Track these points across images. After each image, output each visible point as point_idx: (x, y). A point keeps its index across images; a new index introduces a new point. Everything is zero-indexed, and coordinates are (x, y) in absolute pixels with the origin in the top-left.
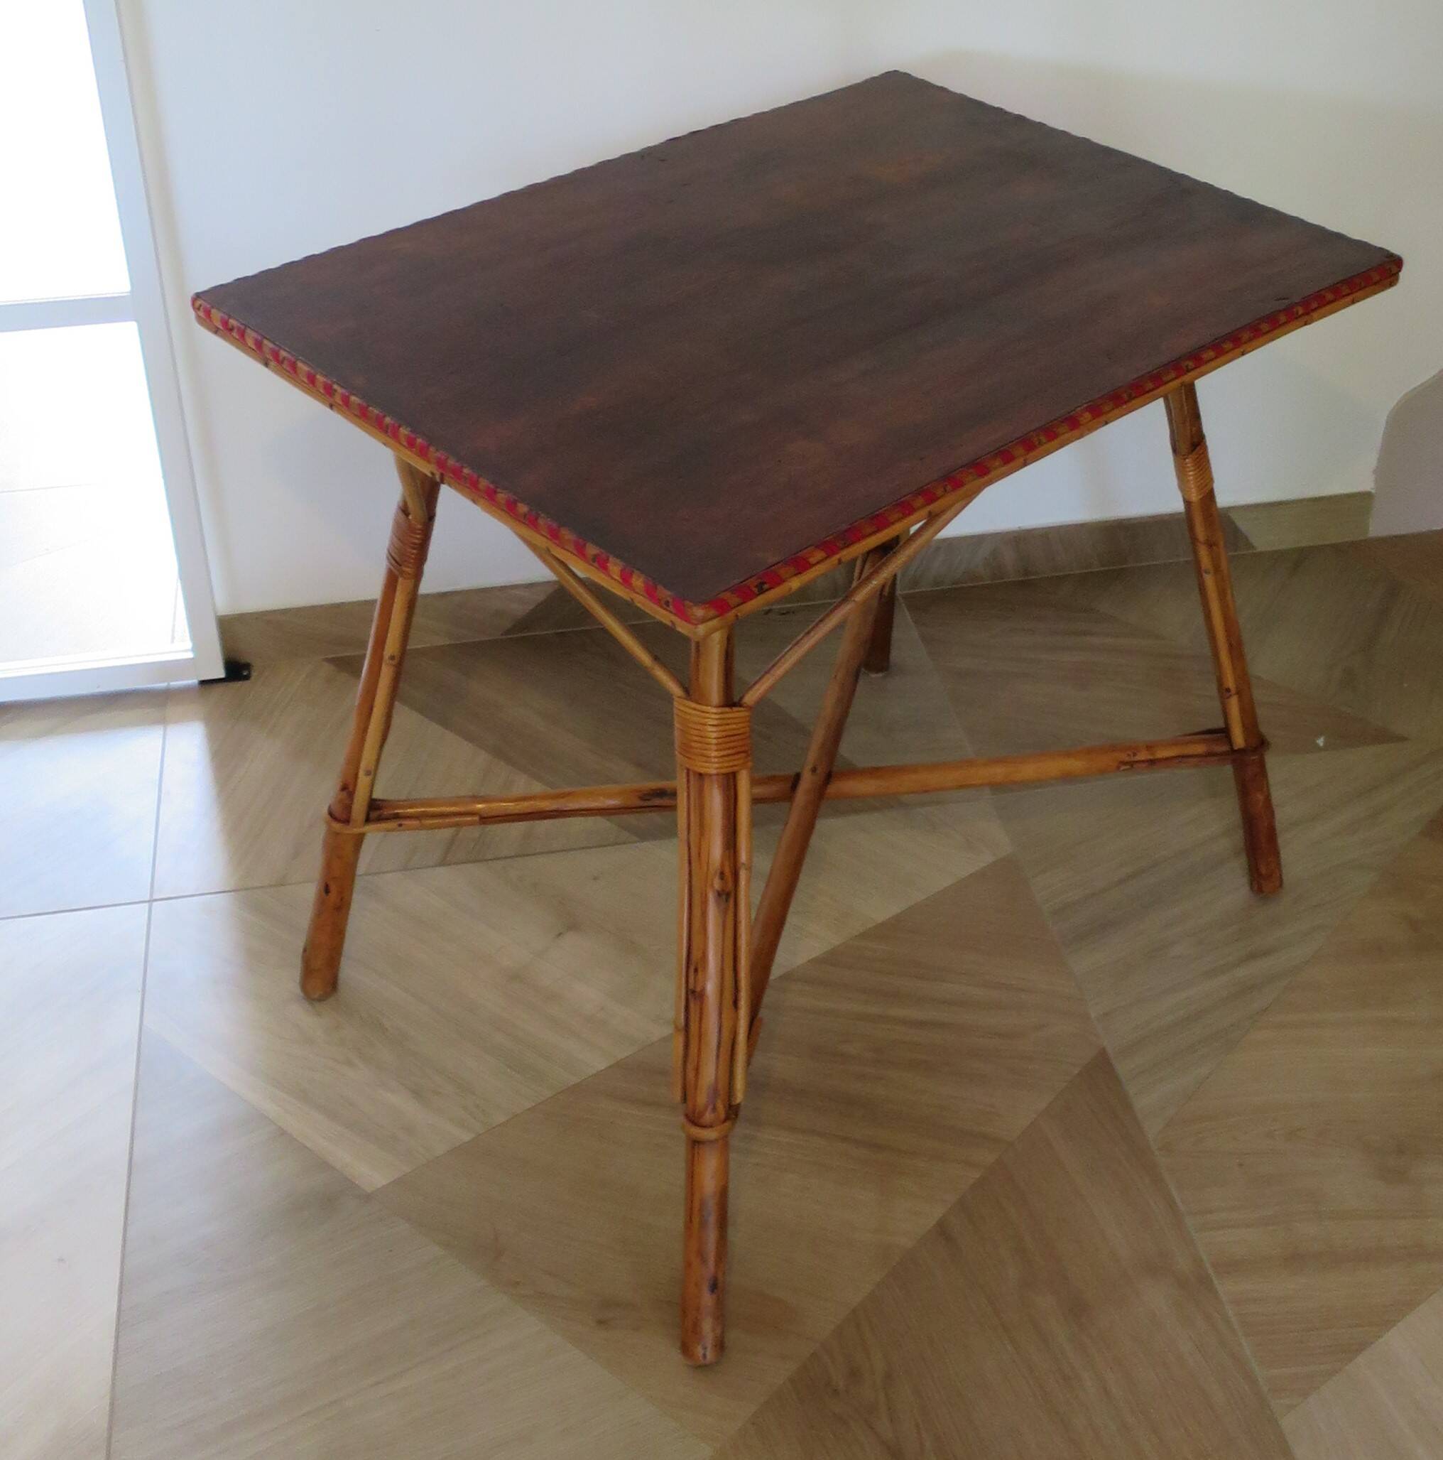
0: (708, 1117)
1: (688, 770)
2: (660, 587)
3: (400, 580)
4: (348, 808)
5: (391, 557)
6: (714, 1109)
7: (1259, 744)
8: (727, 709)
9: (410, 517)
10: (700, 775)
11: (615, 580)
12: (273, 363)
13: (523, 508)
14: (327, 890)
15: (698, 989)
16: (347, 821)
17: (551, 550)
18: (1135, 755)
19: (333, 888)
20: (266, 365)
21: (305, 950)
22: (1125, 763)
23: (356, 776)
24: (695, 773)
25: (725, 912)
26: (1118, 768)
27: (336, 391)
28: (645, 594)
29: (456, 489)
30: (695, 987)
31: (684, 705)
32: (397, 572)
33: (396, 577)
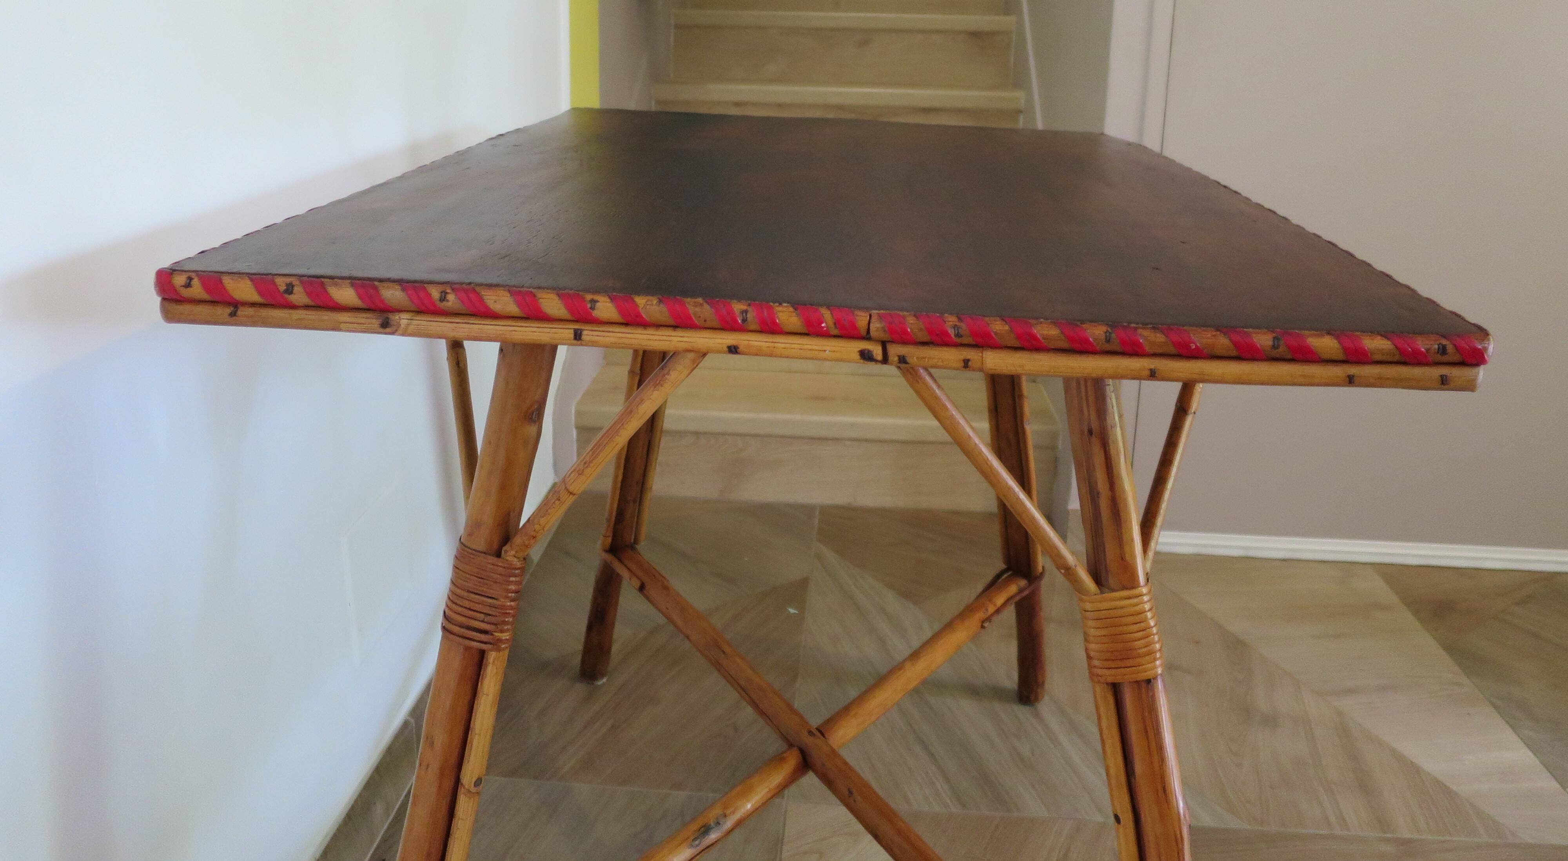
3: (493, 655)
26: (983, 627)
32: (484, 646)
33: (482, 654)
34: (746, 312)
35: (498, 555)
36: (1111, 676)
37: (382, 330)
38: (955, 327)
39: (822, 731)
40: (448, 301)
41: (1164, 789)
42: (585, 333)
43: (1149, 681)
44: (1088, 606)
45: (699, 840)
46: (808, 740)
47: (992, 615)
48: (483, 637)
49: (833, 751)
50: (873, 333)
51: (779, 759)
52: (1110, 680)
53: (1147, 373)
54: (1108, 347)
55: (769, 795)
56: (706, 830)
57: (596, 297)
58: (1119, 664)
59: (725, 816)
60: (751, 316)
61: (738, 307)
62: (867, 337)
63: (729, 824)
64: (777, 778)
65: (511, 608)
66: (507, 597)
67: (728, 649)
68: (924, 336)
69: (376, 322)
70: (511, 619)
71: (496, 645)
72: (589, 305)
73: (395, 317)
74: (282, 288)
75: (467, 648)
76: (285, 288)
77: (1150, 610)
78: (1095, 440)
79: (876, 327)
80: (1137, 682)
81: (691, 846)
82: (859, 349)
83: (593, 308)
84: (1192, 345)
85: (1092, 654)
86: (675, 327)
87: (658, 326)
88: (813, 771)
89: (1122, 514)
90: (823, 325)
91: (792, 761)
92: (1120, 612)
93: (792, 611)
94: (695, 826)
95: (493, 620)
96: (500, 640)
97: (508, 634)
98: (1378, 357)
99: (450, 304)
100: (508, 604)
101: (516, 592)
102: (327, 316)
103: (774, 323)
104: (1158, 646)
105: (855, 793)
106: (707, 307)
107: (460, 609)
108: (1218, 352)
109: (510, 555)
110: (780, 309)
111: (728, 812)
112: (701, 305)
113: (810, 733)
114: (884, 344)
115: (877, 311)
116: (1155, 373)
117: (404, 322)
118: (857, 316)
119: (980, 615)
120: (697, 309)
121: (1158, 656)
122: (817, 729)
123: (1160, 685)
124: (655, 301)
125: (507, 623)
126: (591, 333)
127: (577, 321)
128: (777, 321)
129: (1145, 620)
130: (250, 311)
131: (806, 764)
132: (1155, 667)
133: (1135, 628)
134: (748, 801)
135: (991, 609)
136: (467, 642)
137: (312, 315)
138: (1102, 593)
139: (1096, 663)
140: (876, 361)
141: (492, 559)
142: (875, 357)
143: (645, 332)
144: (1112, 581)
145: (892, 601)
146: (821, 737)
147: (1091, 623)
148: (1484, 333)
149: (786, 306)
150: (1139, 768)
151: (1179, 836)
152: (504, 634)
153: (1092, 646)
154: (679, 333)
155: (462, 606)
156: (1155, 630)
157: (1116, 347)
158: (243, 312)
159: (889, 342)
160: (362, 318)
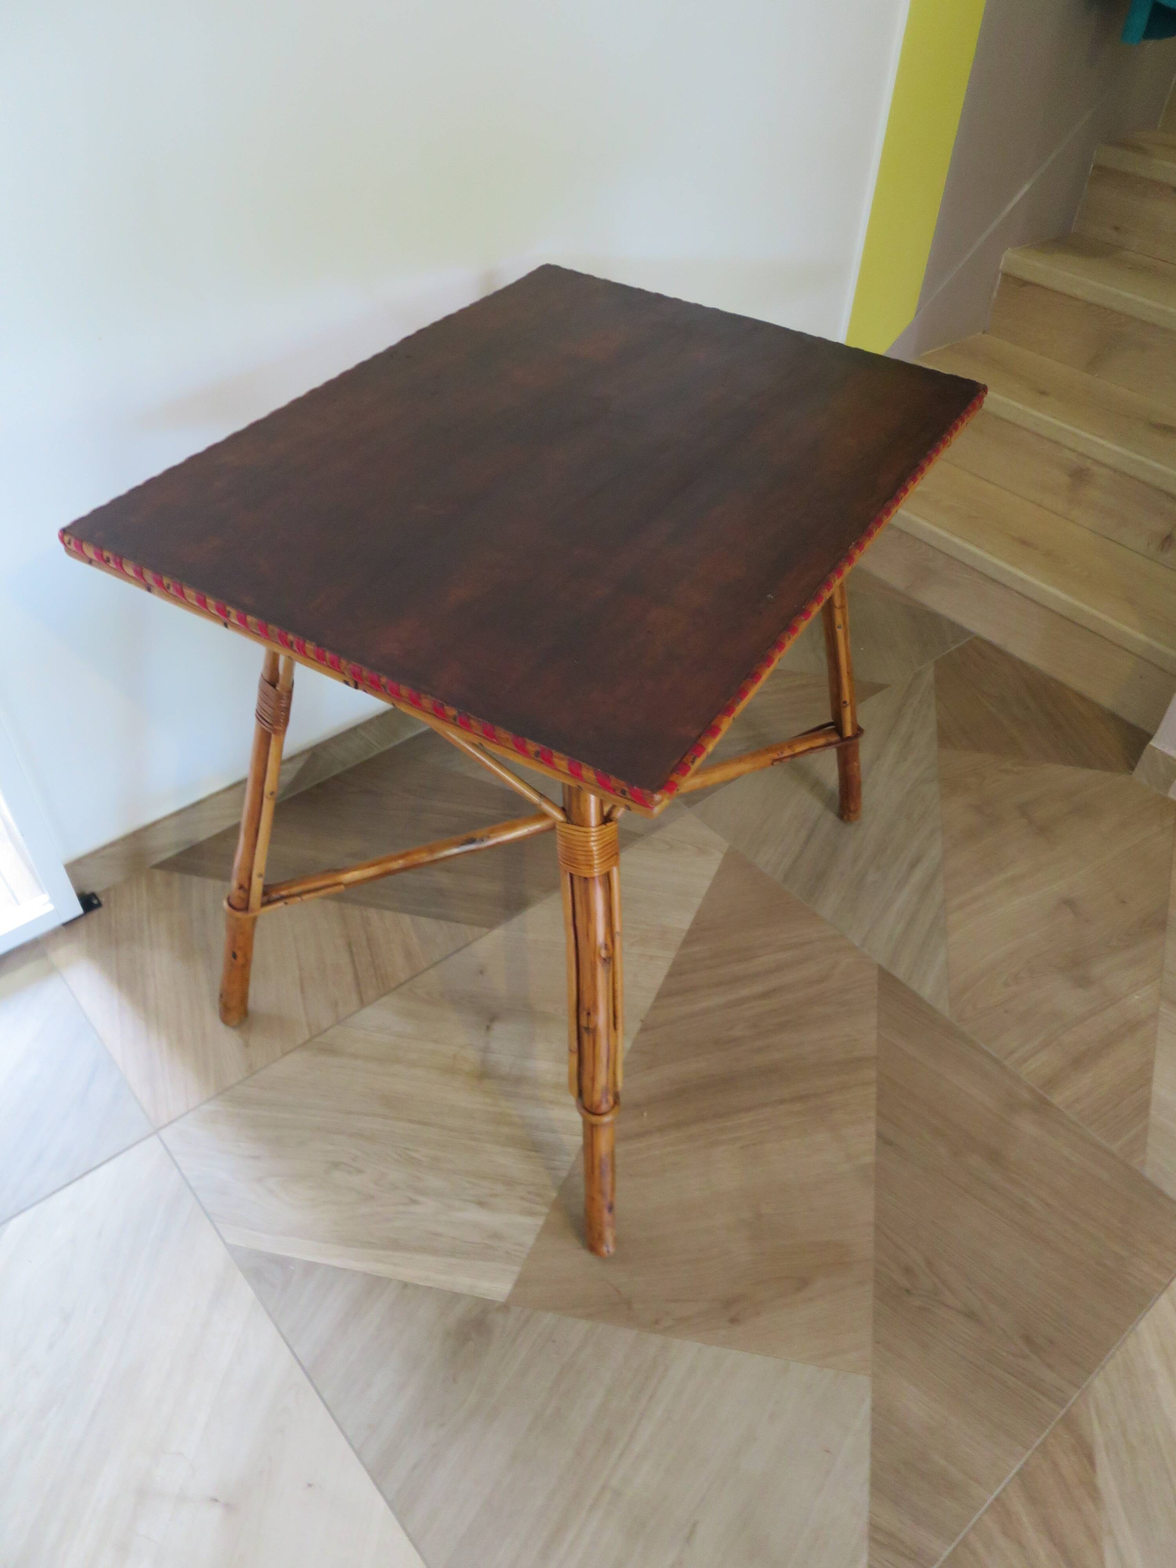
0: (604, 1107)
1: (571, 876)
2: (612, 777)
3: (273, 736)
4: (247, 901)
5: (260, 717)
6: (607, 1101)
7: (859, 731)
8: (604, 826)
9: (278, 688)
10: (586, 878)
11: (563, 772)
12: (156, 588)
13: (452, 712)
14: (234, 956)
15: (591, 1026)
16: (246, 908)
17: (485, 746)
18: (782, 753)
19: (239, 953)
20: (149, 589)
21: (221, 996)
22: (776, 760)
23: (250, 879)
24: (580, 877)
25: (608, 972)
26: (772, 764)
27: (229, 612)
28: (598, 785)
29: (372, 694)
30: (588, 1025)
31: (566, 828)
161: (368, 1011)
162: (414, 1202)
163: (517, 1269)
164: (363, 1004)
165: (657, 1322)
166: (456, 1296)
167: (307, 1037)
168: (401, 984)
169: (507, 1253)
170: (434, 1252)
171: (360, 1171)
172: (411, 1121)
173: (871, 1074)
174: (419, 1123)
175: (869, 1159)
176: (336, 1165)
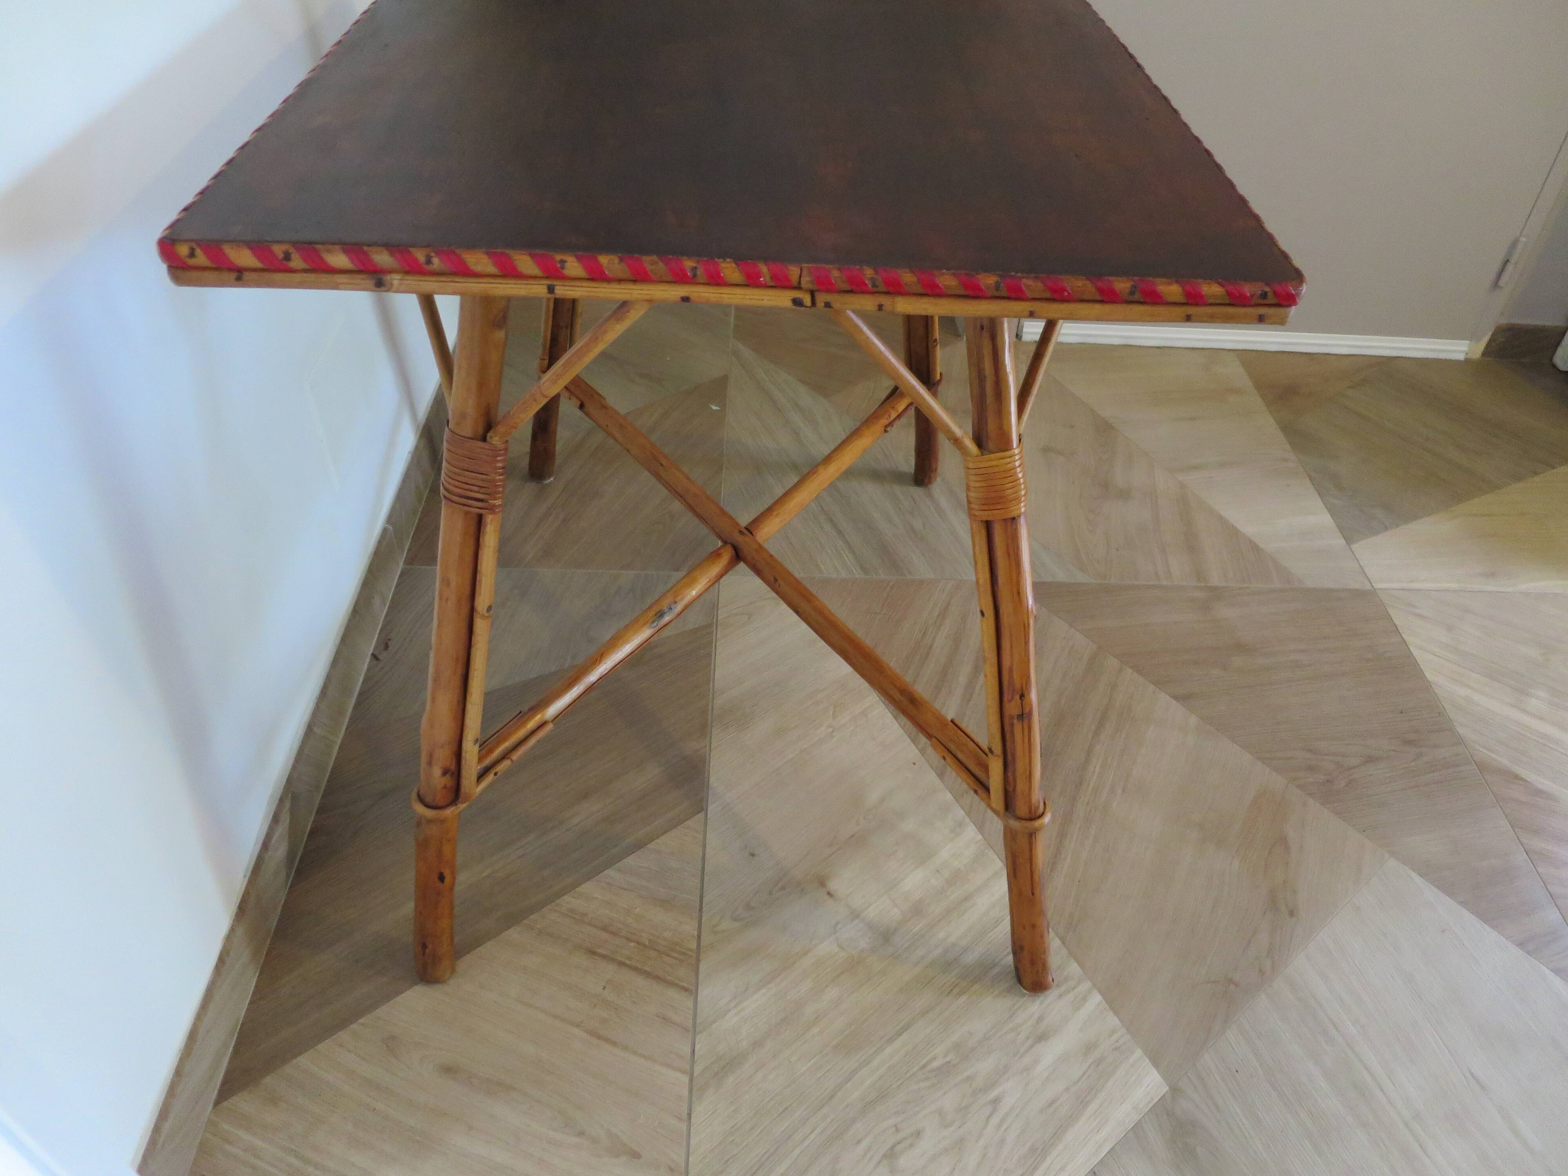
26: (886, 431)
32: (481, 511)
33: (480, 517)
34: (696, 268)
35: (484, 439)
36: (986, 516)
37: (377, 289)
38: (872, 279)
39: (749, 530)
40: (433, 264)
41: (1019, 593)
42: (557, 288)
43: (1014, 519)
44: (971, 465)
45: (656, 622)
46: (739, 539)
47: (894, 420)
48: (480, 504)
49: (761, 547)
50: (804, 284)
51: (716, 555)
52: (985, 519)
53: (1027, 313)
54: (996, 294)
55: (709, 584)
56: (661, 614)
57: (564, 257)
58: (992, 507)
59: (676, 602)
60: (700, 272)
61: (689, 264)
62: (798, 287)
63: (679, 608)
64: (715, 569)
65: (501, 480)
66: (496, 473)
67: (664, 462)
68: (845, 286)
69: (370, 283)
70: (501, 489)
71: (492, 510)
72: (559, 265)
73: (388, 278)
74: (281, 256)
75: (467, 513)
76: (283, 255)
77: (1019, 466)
78: (986, 335)
79: (806, 282)
80: (1005, 520)
81: (651, 627)
82: (792, 298)
83: (563, 268)
84: (1065, 292)
85: (971, 500)
86: (635, 281)
87: (620, 281)
88: (744, 562)
89: (1003, 394)
90: (761, 279)
91: (727, 555)
92: (996, 470)
93: (714, 408)
94: (652, 613)
95: (489, 491)
96: (494, 505)
97: (500, 500)
98: (1210, 301)
99: (435, 266)
100: (498, 478)
101: (503, 468)
102: (325, 278)
103: (720, 277)
104: (1023, 493)
105: (780, 581)
106: (661, 265)
107: (457, 483)
108: (1086, 297)
109: (495, 439)
110: (723, 265)
111: (678, 599)
112: (657, 263)
113: (741, 532)
114: (812, 293)
115: (806, 265)
116: (1033, 314)
117: (396, 283)
118: (790, 270)
119: (884, 421)
120: (653, 267)
121: (1023, 500)
122: (745, 528)
123: (1022, 521)
124: (616, 261)
125: (499, 493)
126: (562, 288)
127: (547, 278)
128: (722, 275)
129: (1016, 473)
130: (254, 276)
131: (738, 556)
132: (1020, 508)
133: (1007, 480)
134: (693, 590)
135: (894, 415)
136: (467, 508)
137: (312, 277)
138: (982, 455)
139: (973, 506)
140: (806, 307)
141: (481, 444)
142: (805, 304)
143: (609, 286)
144: (991, 445)
145: (806, 397)
146: (750, 535)
147: (973, 478)
148: (1298, 277)
149: (730, 262)
150: (1001, 579)
151: (1026, 625)
152: (497, 501)
153: (972, 494)
154: (638, 287)
155: (459, 481)
156: (1022, 481)
157: (1004, 293)
158: (247, 276)
159: (817, 291)
160: (358, 279)
161: (705, 992)
162: (996, 1101)
163: (1139, 1053)
164: (692, 991)
165: (1261, 972)
166: (1137, 1128)
167: (685, 1079)
168: (699, 936)
169: (1116, 1049)
170: (1072, 1119)
171: (918, 1134)
172: (891, 1040)
173: (1112, 662)
174: (899, 1034)
175: (1193, 720)
176: (891, 1155)
